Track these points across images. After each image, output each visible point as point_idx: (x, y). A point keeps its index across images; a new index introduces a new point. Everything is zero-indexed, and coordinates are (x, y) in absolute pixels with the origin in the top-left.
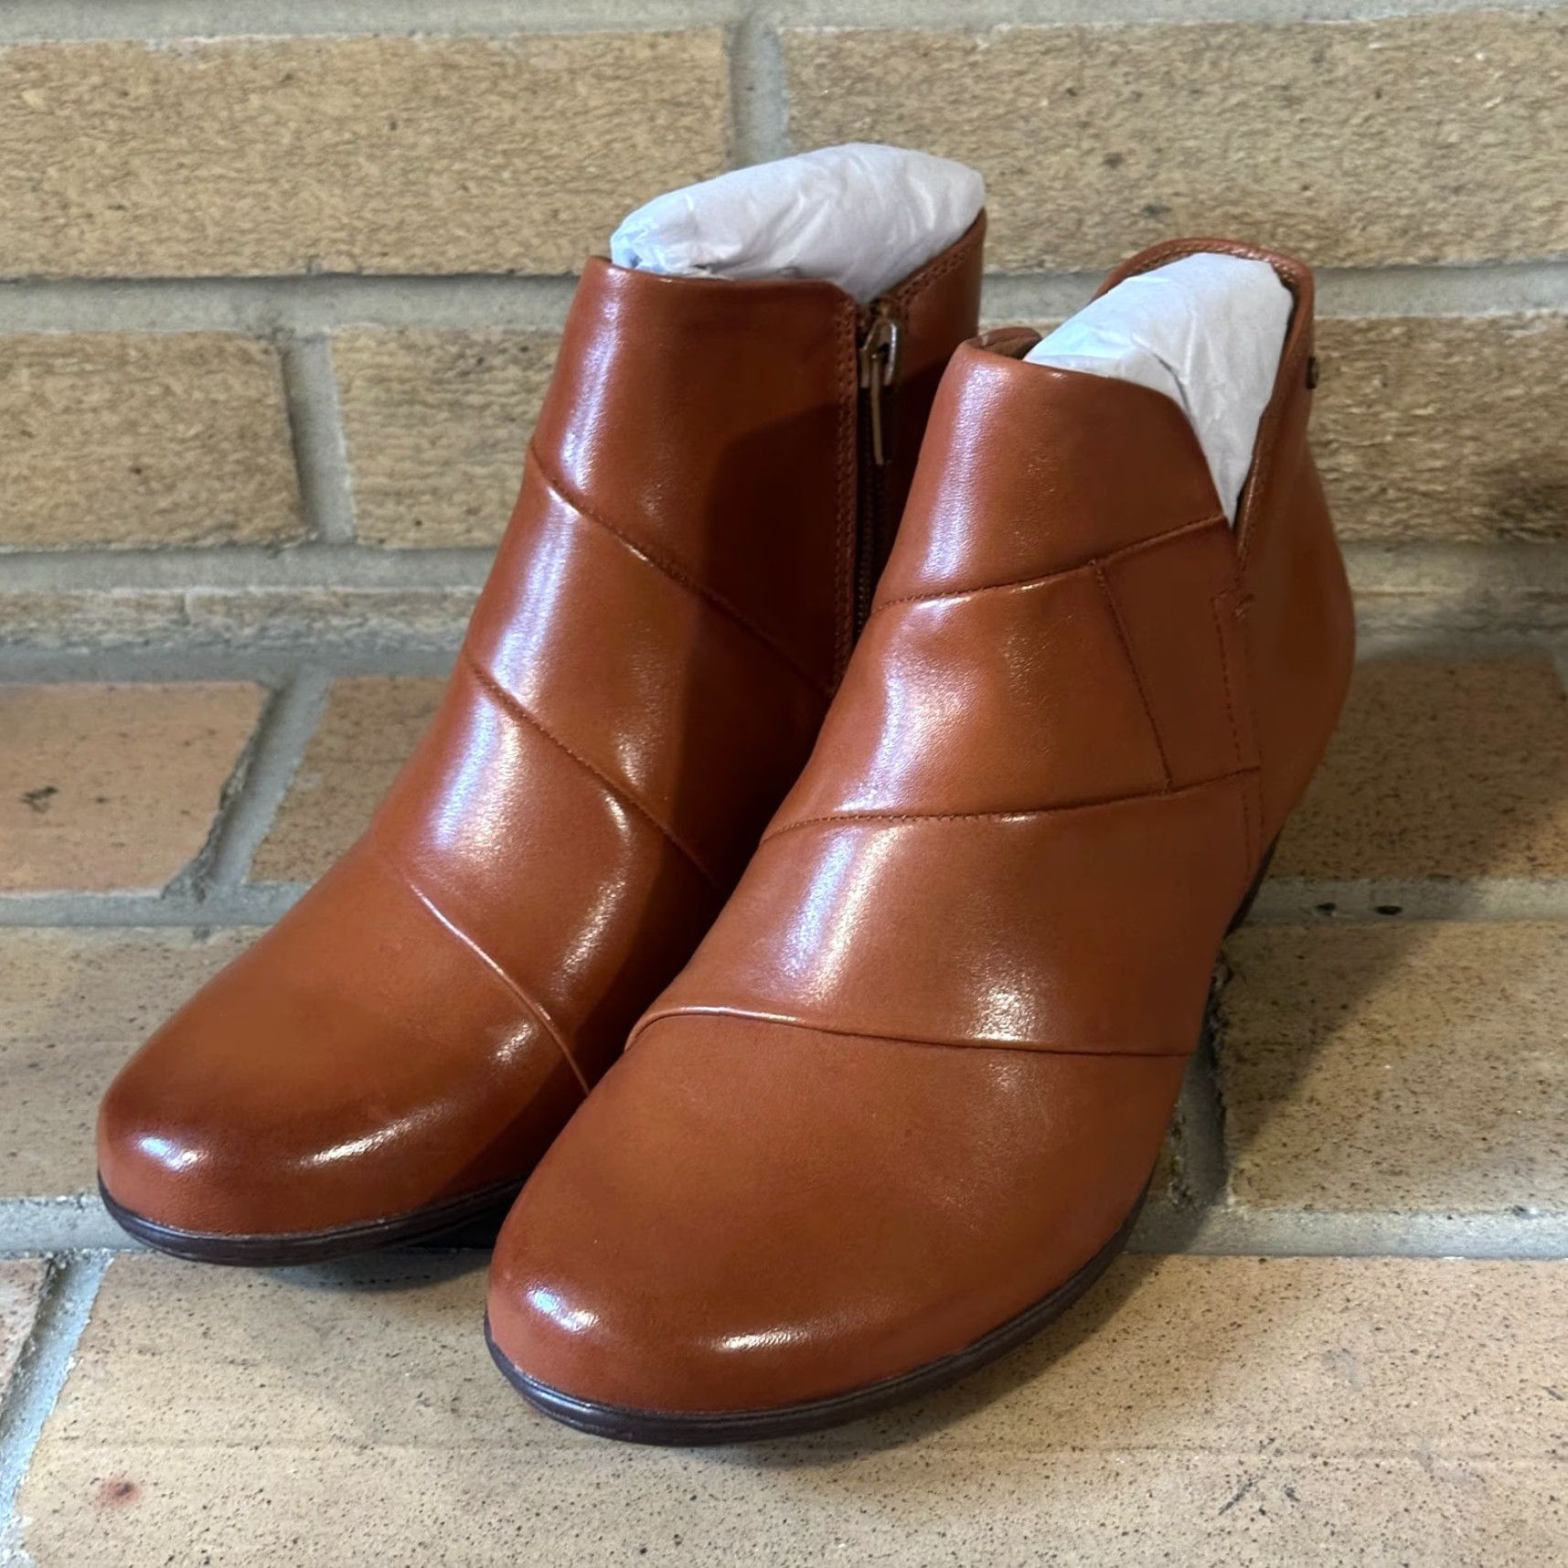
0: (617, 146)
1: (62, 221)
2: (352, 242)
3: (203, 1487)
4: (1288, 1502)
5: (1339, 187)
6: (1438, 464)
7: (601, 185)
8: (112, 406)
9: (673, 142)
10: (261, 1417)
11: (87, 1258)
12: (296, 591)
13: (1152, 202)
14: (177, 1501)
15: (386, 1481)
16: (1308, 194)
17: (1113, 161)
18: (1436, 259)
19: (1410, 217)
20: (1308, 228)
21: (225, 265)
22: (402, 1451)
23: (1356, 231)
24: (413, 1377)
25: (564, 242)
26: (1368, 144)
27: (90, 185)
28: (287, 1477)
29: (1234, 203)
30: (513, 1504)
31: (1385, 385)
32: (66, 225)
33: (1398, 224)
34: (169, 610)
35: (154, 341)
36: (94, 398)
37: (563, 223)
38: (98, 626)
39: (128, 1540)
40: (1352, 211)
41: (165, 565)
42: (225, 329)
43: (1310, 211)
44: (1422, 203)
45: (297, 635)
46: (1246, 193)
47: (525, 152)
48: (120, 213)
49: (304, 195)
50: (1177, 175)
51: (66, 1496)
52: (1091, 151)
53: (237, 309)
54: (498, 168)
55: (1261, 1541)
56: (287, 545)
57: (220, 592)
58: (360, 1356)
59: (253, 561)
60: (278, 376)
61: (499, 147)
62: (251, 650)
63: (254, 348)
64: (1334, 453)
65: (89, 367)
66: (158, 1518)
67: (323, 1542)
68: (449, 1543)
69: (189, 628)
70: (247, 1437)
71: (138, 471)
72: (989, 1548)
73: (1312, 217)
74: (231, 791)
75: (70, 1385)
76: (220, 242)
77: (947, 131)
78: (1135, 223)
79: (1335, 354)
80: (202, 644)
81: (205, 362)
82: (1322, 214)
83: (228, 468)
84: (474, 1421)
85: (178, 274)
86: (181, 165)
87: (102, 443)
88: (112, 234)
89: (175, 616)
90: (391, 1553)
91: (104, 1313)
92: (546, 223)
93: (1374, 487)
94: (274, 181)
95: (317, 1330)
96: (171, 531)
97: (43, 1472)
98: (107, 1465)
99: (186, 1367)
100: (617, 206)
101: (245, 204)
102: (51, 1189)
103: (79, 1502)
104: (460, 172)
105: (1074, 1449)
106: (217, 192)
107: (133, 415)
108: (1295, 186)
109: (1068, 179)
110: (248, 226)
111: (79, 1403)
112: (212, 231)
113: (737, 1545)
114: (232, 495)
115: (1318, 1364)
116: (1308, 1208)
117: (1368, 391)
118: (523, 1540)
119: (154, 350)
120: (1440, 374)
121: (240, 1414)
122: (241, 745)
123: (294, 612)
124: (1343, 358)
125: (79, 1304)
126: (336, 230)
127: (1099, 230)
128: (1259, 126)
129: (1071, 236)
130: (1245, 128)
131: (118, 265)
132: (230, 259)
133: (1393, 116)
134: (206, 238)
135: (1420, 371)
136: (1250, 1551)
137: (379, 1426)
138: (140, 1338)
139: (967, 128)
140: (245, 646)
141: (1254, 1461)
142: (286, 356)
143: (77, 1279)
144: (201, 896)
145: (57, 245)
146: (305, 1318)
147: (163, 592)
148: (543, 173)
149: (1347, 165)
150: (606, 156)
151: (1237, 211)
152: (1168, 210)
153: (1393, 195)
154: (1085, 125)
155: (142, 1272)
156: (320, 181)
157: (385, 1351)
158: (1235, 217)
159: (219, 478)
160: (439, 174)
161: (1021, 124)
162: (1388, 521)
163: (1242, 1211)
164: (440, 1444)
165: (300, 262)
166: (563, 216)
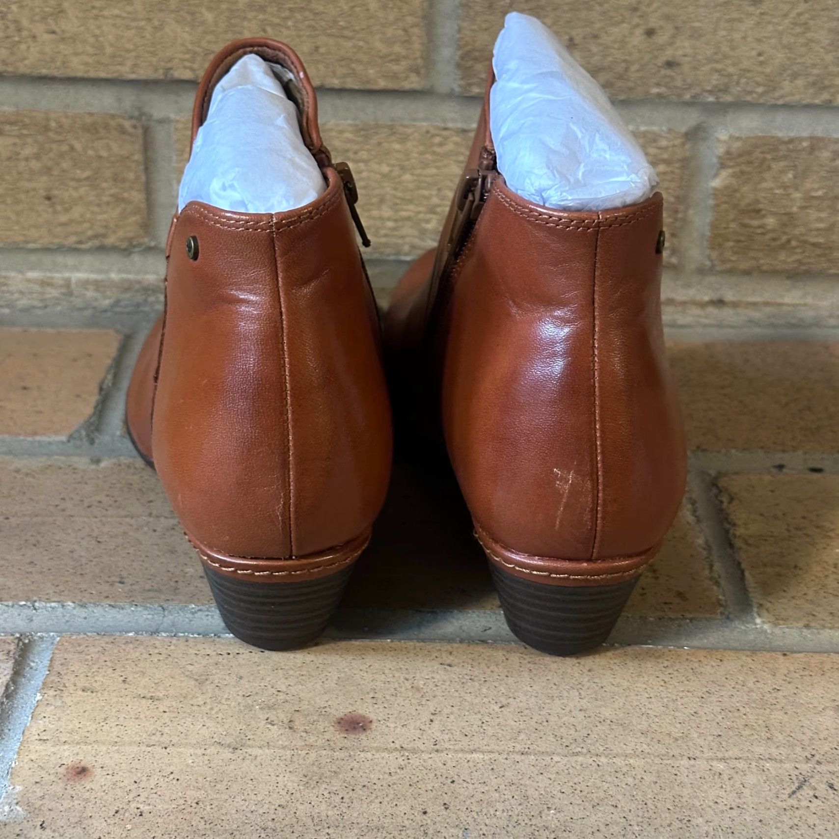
0: (357, 9)
1: (17, 39)
2: (193, 61)
3: (134, 770)
4: (831, 791)
5: (779, 55)
6: (821, 225)
7: (347, 33)
8: (37, 157)
9: (392, 8)
10: (166, 730)
11: (41, 638)
12: (139, 277)
13: (670, 59)
14: (117, 778)
15: (252, 768)
16: (761, 58)
17: (650, 33)
18: (830, 101)
19: (818, 76)
20: (759, 79)
21: (116, 72)
22: (260, 751)
23: (787, 82)
24: (261, 709)
25: (321, 66)
26: (798, 30)
27: (37, 18)
28: (188, 765)
29: (717, 62)
30: (336, 785)
31: (795, 177)
32: (19, 42)
33: (811, 79)
34: (61, 286)
35: (67, 117)
36: (27, 151)
37: (322, 54)
38: (16, 296)
39: (87, 801)
40: (785, 70)
41: (60, 259)
42: (112, 112)
43: (760, 69)
44: (826, 67)
45: (138, 305)
46: (726, 57)
47: (302, 9)
48: (53, 36)
49: (167, 29)
50: (686, 44)
51: (43, 773)
52: (637, 26)
53: (119, 100)
54: (286, 18)
55: (819, 813)
56: (137, 249)
57: (93, 276)
58: (226, 696)
59: (114, 258)
60: (141, 141)
61: (287, 6)
62: (109, 314)
63: (127, 124)
64: (764, 216)
65: (25, 132)
66: (105, 788)
67: (215, 803)
68: (298, 805)
69: (72, 299)
70: (159, 741)
71: (48, 198)
72: (646, 815)
73: (763, 73)
74: (105, 386)
75: (39, 709)
76: (113, 56)
77: (555, 9)
78: (659, 71)
79: (769, 157)
80: (80, 309)
81: (97, 132)
82: (768, 70)
83: (105, 199)
84: (304, 734)
85: (86, 75)
86: (93, 8)
87: (29, 180)
88: (47, 49)
89: (64, 290)
90: (261, 811)
91: (57, 667)
92: (311, 54)
93: (784, 238)
94: (149, 20)
95: (197, 680)
96: (66, 237)
97: (26, 759)
98: (69, 756)
99: (115, 700)
100: (354, 46)
101: (130, 33)
102: (16, 598)
103: (52, 778)
104: (262, 21)
105: (689, 758)
106: (114, 25)
107: (50, 164)
108: (754, 53)
109: (623, 43)
110: (131, 47)
111: (46, 720)
112: (109, 50)
113: (485, 811)
114: (105, 216)
115: (832, 713)
116: (807, 626)
117: (786, 180)
118: (346, 805)
119: (66, 122)
120: (828, 172)
121: (152, 728)
122: (109, 361)
123: (137, 291)
124: (773, 159)
125: (39, 663)
126: (184, 53)
127: (638, 74)
128: (735, 15)
129: (621, 77)
130: (727, 17)
131: (49, 68)
132: (119, 67)
133: (814, 13)
134: (104, 54)
135: (815, 168)
136: (813, 820)
137: (243, 736)
138: (82, 682)
139: (566, 8)
140: (105, 311)
141: (805, 767)
142: (146, 131)
143: (36, 650)
144: (92, 442)
145: (12, 54)
146: (188, 673)
147: (57, 275)
148: (313, 23)
149: (785, 41)
150: (350, 15)
151: (719, 66)
152: (678, 64)
153: (810, 61)
154: (635, 9)
155: (79, 645)
156: (177, 22)
157: (241, 693)
158: (717, 71)
159: (99, 205)
160: (249, 20)
161: (598, 8)
162: (790, 260)
163: (766, 627)
164: (284, 748)
165: (161, 72)
166: (322, 50)
